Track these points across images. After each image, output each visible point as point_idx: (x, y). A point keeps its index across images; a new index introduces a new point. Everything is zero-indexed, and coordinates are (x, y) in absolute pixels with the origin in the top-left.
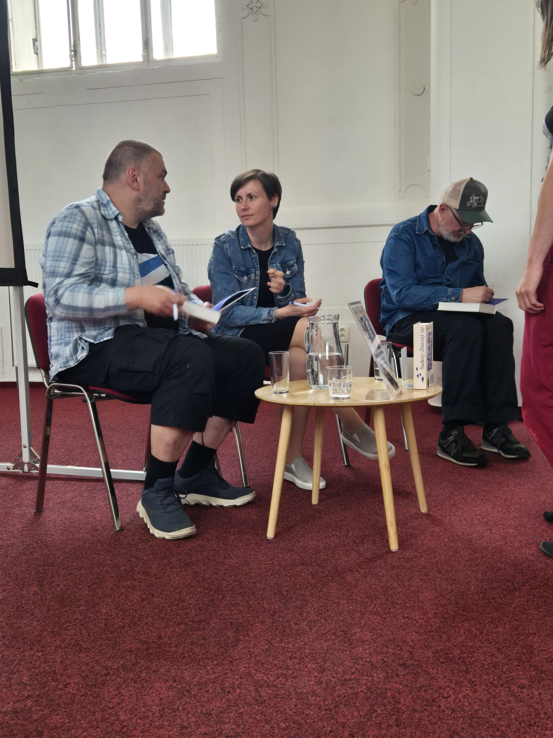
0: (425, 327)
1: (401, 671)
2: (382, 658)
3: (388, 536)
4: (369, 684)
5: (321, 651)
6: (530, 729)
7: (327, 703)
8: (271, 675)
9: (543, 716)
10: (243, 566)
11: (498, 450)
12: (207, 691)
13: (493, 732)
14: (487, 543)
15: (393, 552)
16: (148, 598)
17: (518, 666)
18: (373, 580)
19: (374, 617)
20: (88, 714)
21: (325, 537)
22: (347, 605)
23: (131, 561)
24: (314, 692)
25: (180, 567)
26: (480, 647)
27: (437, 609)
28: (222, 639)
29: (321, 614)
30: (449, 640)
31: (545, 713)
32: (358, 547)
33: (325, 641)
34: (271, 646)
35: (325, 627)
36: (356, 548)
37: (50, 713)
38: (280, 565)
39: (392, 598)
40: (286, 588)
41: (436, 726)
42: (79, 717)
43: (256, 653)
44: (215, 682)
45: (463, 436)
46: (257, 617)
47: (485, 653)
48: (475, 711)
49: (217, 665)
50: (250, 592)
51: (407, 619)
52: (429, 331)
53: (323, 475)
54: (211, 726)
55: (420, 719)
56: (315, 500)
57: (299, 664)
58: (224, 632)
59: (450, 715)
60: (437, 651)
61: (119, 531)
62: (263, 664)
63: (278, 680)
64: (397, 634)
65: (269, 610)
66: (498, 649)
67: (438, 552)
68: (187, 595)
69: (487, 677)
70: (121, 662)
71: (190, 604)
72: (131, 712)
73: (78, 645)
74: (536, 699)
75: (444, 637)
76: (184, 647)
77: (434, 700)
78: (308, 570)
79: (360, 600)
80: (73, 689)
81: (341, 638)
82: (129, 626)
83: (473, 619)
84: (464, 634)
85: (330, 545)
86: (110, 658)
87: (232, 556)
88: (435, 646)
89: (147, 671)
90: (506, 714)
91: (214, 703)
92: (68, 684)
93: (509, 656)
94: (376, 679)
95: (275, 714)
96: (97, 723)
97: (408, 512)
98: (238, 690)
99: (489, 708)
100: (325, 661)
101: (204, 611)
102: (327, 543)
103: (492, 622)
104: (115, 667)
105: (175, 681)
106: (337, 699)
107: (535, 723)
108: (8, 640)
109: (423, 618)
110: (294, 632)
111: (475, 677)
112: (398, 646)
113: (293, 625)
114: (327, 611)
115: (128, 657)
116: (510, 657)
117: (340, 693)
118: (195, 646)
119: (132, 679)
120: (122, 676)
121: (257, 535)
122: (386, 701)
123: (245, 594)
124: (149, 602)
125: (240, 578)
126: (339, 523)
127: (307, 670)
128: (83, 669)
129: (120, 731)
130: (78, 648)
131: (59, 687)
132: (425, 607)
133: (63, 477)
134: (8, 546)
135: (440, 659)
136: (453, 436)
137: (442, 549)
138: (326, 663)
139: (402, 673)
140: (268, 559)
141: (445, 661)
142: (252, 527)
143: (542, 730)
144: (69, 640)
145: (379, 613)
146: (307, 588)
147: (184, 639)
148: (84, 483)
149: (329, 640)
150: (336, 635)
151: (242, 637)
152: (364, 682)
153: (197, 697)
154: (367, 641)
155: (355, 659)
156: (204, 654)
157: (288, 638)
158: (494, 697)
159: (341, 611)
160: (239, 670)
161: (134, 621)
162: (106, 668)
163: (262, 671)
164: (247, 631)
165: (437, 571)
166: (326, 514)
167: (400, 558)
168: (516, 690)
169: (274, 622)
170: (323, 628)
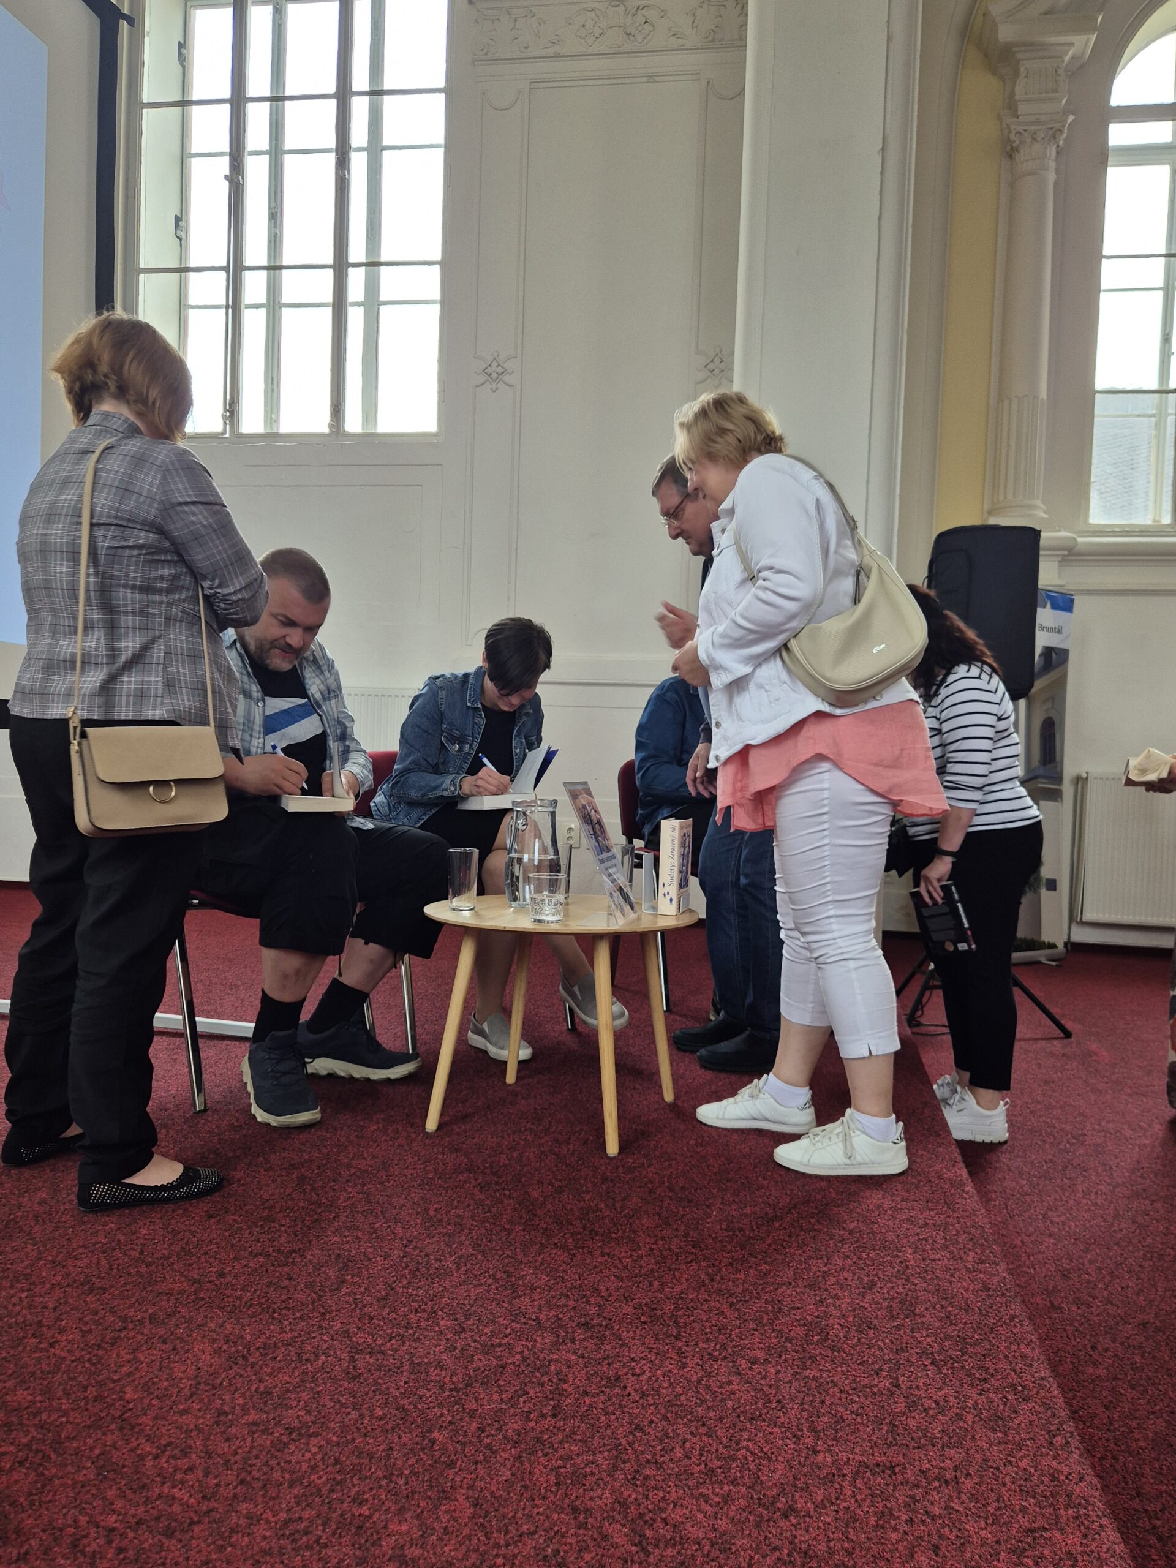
0: (678, 826)
1: (580, 1334)
2: (555, 1313)
4: (527, 1352)
5: (466, 1302)
6: (751, 1424)
7: (455, 1379)
8: (380, 1336)
9: (774, 1405)
10: (378, 1171)
12: (274, 1358)
13: (696, 1427)
15: (609, 1158)
16: (218, 1215)
17: (754, 1330)
18: (571, 1196)
19: (559, 1253)
20: (75, 1389)
21: (514, 1133)
22: (523, 1233)
24: (439, 1362)
25: (281, 1169)
26: (705, 1300)
27: (656, 1243)
28: (318, 1280)
29: (480, 1246)
30: (661, 1290)
31: (779, 1401)
32: (559, 1148)
33: (476, 1286)
34: (392, 1292)
35: (481, 1266)
36: (557, 1150)
38: (436, 1171)
39: (593, 1224)
40: (436, 1206)
41: (613, 1417)
43: (365, 1303)
44: (290, 1345)
46: (381, 1247)
47: (711, 1311)
48: (676, 1396)
49: (301, 1318)
50: (380, 1209)
51: (606, 1257)
54: (265, 1412)
55: (590, 1406)
56: (511, 1077)
57: (427, 1320)
58: (323, 1269)
59: (637, 1402)
60: (640, 1305)
61: (200, 1111)
63: (388, 1344)
64: (586, 1278)
65: (401, 1238)
66: (732, 1304)
67: (675, 1159)
68: (280, 1212)
69: (705, 1346)
70: (150, 1311)
71: (283, 1225)
72: (146, 1387)
73: (88, 1283)
75: (656, 1284)
76: (256, 1291)
77: (618, 1378)
78: (476, 1180)
79: (544, 1226)
80: (62, 1350)
81: (501, 1283)
82: (178, 1256)
83: (704, 1259)
84: (687, 1280)
85: (518, 1144)
86: (134, 1304)
87: (366, 1156)
88: (639, 1298)
89: (187, 1325)
90: (722, 1400)
91: (280, 1375)
92: (57, 1342)
93: (745, 1314)
94: (538, 1345)
95: (371, 1394)
96: (87, 1403)
98: (323, 1357)
99: (698, 1392)
100: (468, 1317)
101: (300, 1237)
102: (514, 1140)
103: (731, 1264)
104: (139, 1318)
105: (227, 1342)
106: (472, 1373)
107: (761, 1416)
109: (631, 1256)
110: (431, 1271)
111: (688, 1345)
112: (585, 1296)
113: (433, 1261)
114: (490, 1241)
115: (163, 1303)
116: (746, 1317)
117: (480, 1365)
119: (160, 1337)
120: (145, 1332)
121: (412, 1125)
122: (545, 1378)
123: (371, 1212)
124: (219, 1221)
125: (370, 1188)
126: (540, 1112)
127: (437, 1329)
128: (87, 1319)
129: (120, 1417)
130: (87, 1287)
131: (40, 1346)
132: (638, 1239)
135: (642, 1317)
137: (682, 1155)
138: (469, 1319)
139: (581, 1337)
140: (420, 1162)
141: (649, 1320)
142: (407, 1114)
143: (768, 1426)
144: (77, 1275)
146: (469, 1206)
147: (258, 1278)
149: (482, 1285)
150: (495, 1278)
151: (349, 1277)
152: (520, 1349)
153: (257, 1367)
154: (540, 1288)
155: (515, 1315)
156: (283, 1302)
157: (420, 1281)
158: (709, 1376)
159: (510, 1242)
160: (331, 1327)
161: (187, 1248)
162: (124, 1319)
163: (368, 1329)
164: (359, 1268)
165: (668, 1187)
166: (523, 1098)
167: (617, 1168)
168: (743, 1366)
169: (404, 1257)
170: (478, 1266)
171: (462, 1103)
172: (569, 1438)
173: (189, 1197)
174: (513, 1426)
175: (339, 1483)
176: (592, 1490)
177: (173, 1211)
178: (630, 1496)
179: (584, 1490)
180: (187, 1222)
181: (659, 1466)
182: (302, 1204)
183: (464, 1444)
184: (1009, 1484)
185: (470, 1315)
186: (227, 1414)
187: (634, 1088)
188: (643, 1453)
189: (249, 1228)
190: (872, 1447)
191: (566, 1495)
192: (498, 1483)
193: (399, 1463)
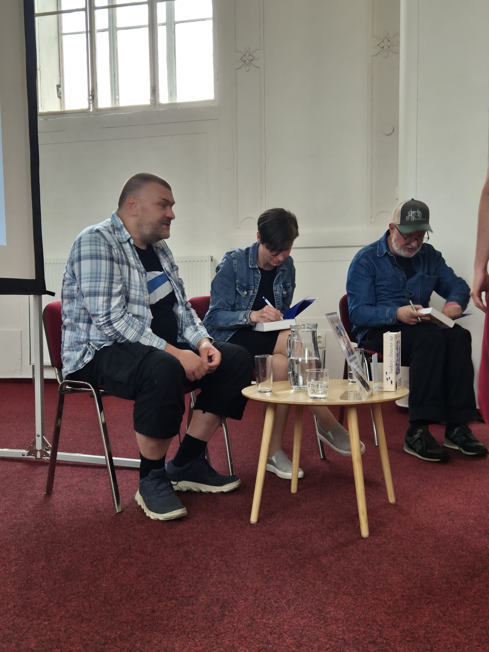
0: (394, 336)
2: (354, 635)
3: (359, 523)
5: (299, 628)
8: (253, 649)
10: (228, 548)
11: (459, 447)
14: (450, 532)
15: (364, 538)
16: (143, 575)
17: (478, 646)
18: (346, 563)
19: (347, 598)
21: (303, 523)
22: (322, 585)
23: (129, 541)
25: (172, 547)
26: (444, 627)
27: (404, 591)
28: (209, 614)
29: (299, 593)
30: (414, 621)
32: (332, 532)
33: (302, 618)
34: (253, 622)
35: (302, 605)
36: (331, 534)
38: (262, 547)
39: (363, 580)
40: (267, 569)
43: (240, 628)
45: (427, 434)
46: (241, 594)
47: (448, 634)
49: (204, 637)
50: (235, 571)
51: (377, 600)
52: (398, 340)
53: (301, 466)
56: (294, 489)
57: (278, 639)
58: (211, 608)
60: (404, 630)
61: (119, 513)
62: (246, 638)
64: (367, 614)
65: (252, 589)
66: (460, 630)
67: (404, 539)
68: (178, 572)
70: (118, 633)
71: (181, 581)
75: (411, 617)
78: (287, 553)
79: (334, 581)
81: (317, 616)
82: (126, 600)
83: (437, 602)
84: (429, 615)
85: (307, 531)
86: (108, 629)
87: (219, 538)
88: (402, 626)
89: (141, 641)
93: (470, 636)
97: (378, 502)
100: (302, 637)
101: (193, 588)
102: (304, 529)
103: (454, 605)
104: (113, 637)
108: (19, 609)
109: (391, 600)
110: (274, 609)
112: (369, 625)
113: (273, 603)
114: (304, 591)
115: (124, 628)
116: (471, 638)
118: (184, 620)
119: (128, 648)
120: (119, 646)
123: (230, 573)
124: (145, 578)
125: (226, 558)
126: (315, 510)
127: (285, 644)
128: (84, 637)
130: (80, 618)
132: (393, 589)
133: (71, 463)
134: (21, 525)
135: (407, 638)
136: (418, 434)
137: (408, 536)
140: (251, 542)
141: (411, 640)
142: (237, 513)
144: (73, 611)
145: (351, 594)
146: (286, 568)
147: (174, 613)
148: (89, 469)
149: (306, 617)
150: (312, 613)
151: (227, 612)
154: (340, 619)
155: (330, 636)
156: (192, 627)
157: (269, 615)
159: (316, 591)
161: (130, 595)
162: (105, 638)
163: (245, 645)
164: (231, 607)
165: (404, 557)
166: (303, 502)
167: (370, 544)
169: (256, 600)
170: (300, 606)
182: (189, 568)
185: (303, 636)
189: (163, 582)
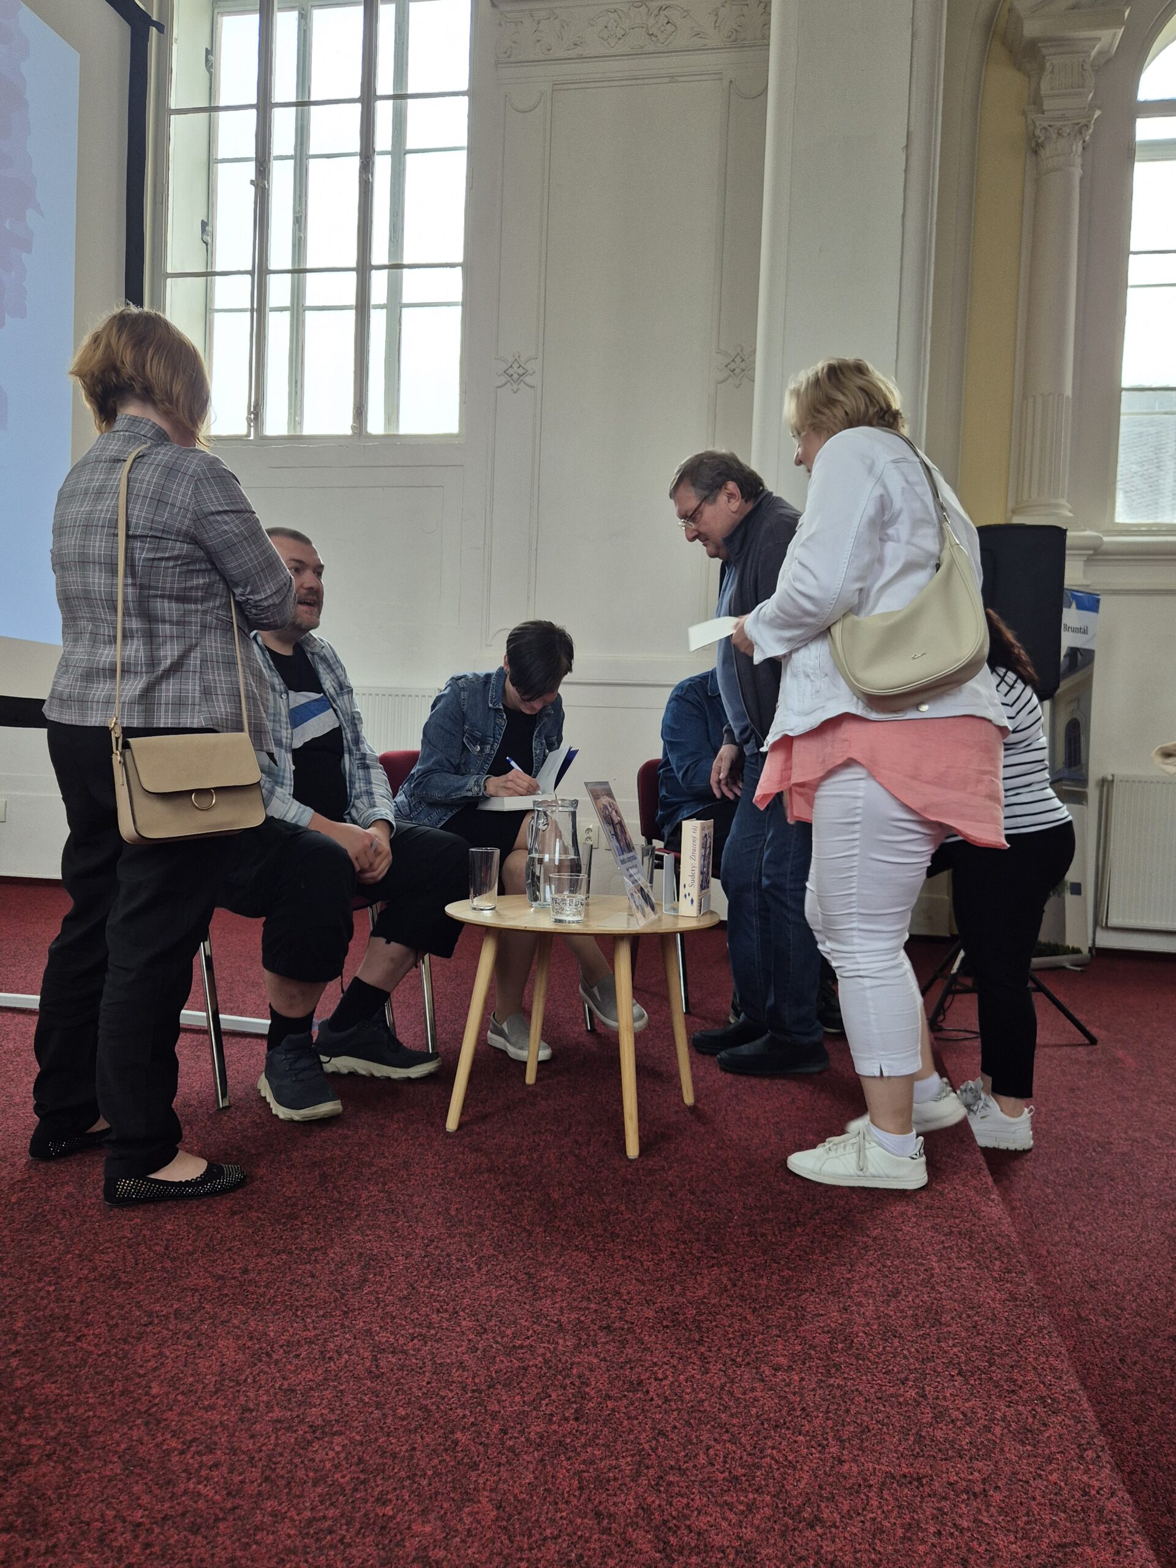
1: (602, 1337)
2: (577, 1316)
4: (548, 1355)
5: (488, 1303)
6: (775, 1432)
7: (477, 1381)
8: (402, 1336)
9: (798, 1413)
10: (399, 1170)
12: (298, 1356)
13: (720, 1434)
15: (629, 1160)
16: (242, 1212)
17: (778, 1336)
18: (591, 1199)
19: (580, 1255)
20: (102, 1383)
21: (534, 1133)
22: (543, 1234)
24: (461, 1363)
25: (303, 1167)
26: (728, 1305)
27: (677, 1247)
28: (340, 1278)
29: (501, 1247)
30: (683, 1294)
31: (803, 1409)
32: (579, 1149)
33: (497, 1287)
34: (413, 1292)
35: (502, 1266)
36: (577, 1152)
37: (43, 1380)
38: (456, 1170)
39: (614, 1227)
40: (457, 1206)
41: (636, 1422)
42: (86, 1388)
43: (387, 1302)
44: (313, 1343)
46: (403, 1247)
47: (733, 1315)
48: (699, 1402)
49: (323, 1316)
50: (401, 1208)
51: (628, 1261)
54: (290, 1410)
55: (613, 1410)
56: (530, 1077)
57: (449, 1320)
58: (346, 1267)
59: (660, 1407)
60: (662, 1309)
61: (224, 1108)
63: (410, 1344)
64: (608, 1281)
65: (423, 1238)
66: (754, 1310)
67: (696, 1162)
68: (302, 1209)
69: (728, 1351)
70: (175, 1306)
71: (305, 1223)
72: (171, 1383)
73: (115, 1277)
74: (794, 1388)
75: (678, 1288)
76: (278, 1288)
77: (640, 1383)
78: (497, 1180)
79: (565, 1228)
80: (89, 1344)
81: (522, 1284)
82: (202, 1252)
83: (726, 1264)
84: (709, 1284)
85: (539, 1145)
86: (159, 1299)
87: (387, 1154)
88: (661, 1302)
89: (211, 1321)
90: (745, 1407)
91: (303, 1373)
92: (84, 1335)
93: (768, 1320)
94: (560, 1348)
95: (393, 1394)
96: (114, 1398)
98: (346, 1356)
99: (721, 1398)
100: (490, 1318)
101: (322, 1235)
102: (534, 1142)
103: (754, 1270)
104: (164, 1313)
105: (251, 1338)
106: (494, 1375)
107: (785, 1424)
109: (653, 1259)
110: (453, 1272)
111: (710, 1351)
112: (606, 1299)
113: (454, 1261)
114: (510, 1242)
115: (188, 1299)
116: (769, 1323)
117: (502, 1366)
118: (295, 1286)
119: (185, 1332)
120: (171, 1327)
121: (433, 1125)
122: (568, 1381)
123: (393, 1211)
124: (242, 1218)
125: (391, 1187)
126: (559, 1113)
128: (113, 1313)
129: (146, 1412)
130: (114, 1281)
131: (68, 1340)
132: (659, 1243)
135: (664, 1321)
137: (703, 1159)
138: (491, 1320)
139: (603, 1340)
140: (440, 1162)
141: (670, 1324)
142: (427, 1113)
143: (793, 1434)
144: (103, 1269)
146: (489, 1206)
147: (281, 1275)
149: (503, 1286)
150: (515, 1279)
151: (372, 1276)
152: (542, 1351)
153: (281, 1364)
154: (561, 1290)
155: (538, 1317)
156: (306, 1299)
157: (442, 1281)
158: (732, 1382)
159: (531, 1244)
160: (355, 1325)
161: (211, 1245)
162: (150, 1314)
163: (390, 1329)
164: (381, 1267)
165: (689, 1191)
166: (542, 1099)
167: (638, 1170)
168: (767, 1373)
169: (426, 1256)
170: (499, 1267)
171: (482, 1103)
172: (592, 1442)
173: (213, 1193)
174: (536, 1429)
175: (362, 1483)
176: (615, 1495)
177: (198, 1207)
178: (653, 1502)
179: (608, 1495)
180: (211, 1219)
181: (683, 1472)
182: (324, 1202)
183: (485, 1446)
184: (1038, 1498)
185: (492, 1316)
186: (251, 1411)
187: (654, 1091)
188: (666, 1458)
189: (272, 1225)
190: (898, 1458)
191: (590, 1500)
192: (521, 1485)
193: (422, 1464)
